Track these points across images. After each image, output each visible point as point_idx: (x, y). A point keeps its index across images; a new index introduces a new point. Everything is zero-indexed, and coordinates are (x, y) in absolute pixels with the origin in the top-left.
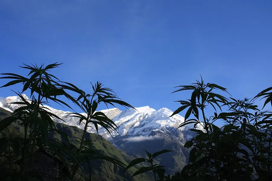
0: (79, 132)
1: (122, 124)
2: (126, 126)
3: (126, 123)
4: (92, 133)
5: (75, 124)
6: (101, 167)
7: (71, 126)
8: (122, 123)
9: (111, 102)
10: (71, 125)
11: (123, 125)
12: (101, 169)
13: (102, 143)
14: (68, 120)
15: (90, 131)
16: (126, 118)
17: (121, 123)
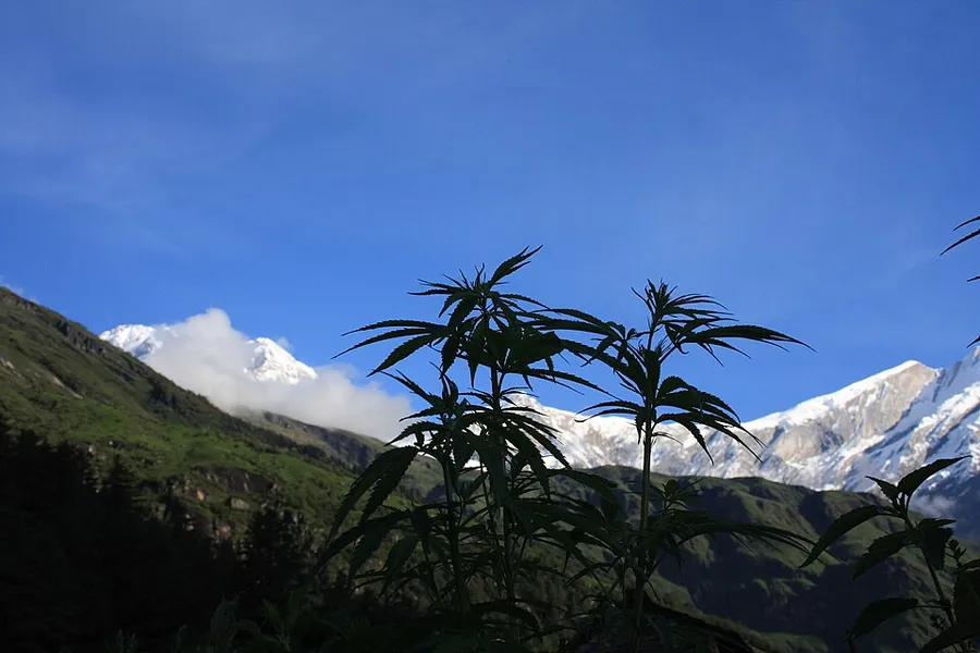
0: (776, 499)
1: (955, 427)
2: (976, 429)
3: (973, 415)
4: (831, 491)
5: (751, 467)
6: (905, 631)
7: (735, 479)
8: (953, 419)
9: (720, 339)
10: (737, 476)
11: (961, 428)
12: (910, 636)
13: (886, 523)
14: (718, 455)
15: (823, 485)
16: (968, 393)
17: (947, 422)
